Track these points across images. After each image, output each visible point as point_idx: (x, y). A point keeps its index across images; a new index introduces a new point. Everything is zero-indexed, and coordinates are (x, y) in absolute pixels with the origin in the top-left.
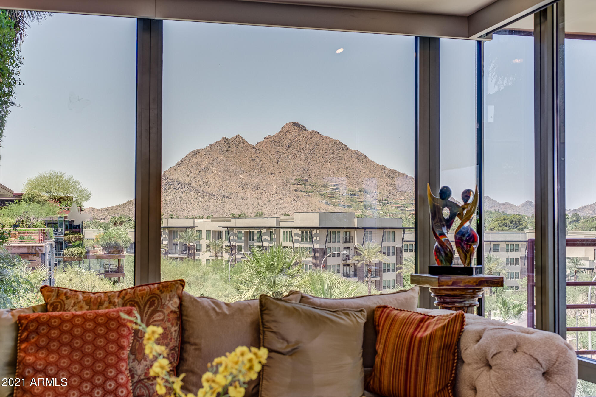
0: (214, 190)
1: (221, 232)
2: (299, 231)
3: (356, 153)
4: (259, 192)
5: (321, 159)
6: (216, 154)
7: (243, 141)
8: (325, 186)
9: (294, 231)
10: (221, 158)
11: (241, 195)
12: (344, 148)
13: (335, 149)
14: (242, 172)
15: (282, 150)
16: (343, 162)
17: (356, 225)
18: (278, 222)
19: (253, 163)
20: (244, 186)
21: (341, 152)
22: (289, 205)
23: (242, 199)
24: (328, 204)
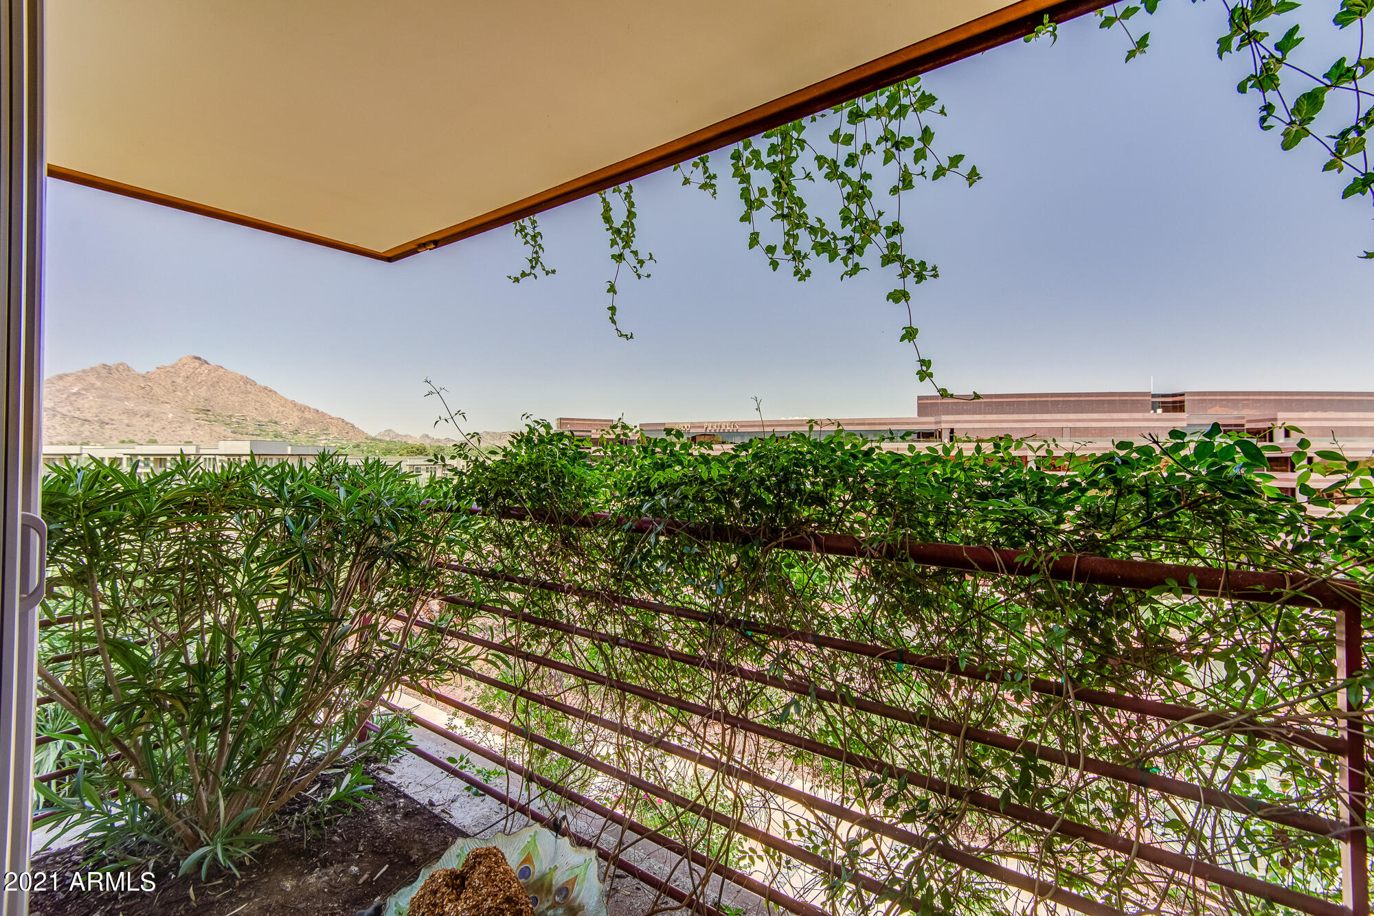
0: (88, 416)
1: (121, 459)
2: (225, 459)
3: (265, 388)
4: (150, 419)
5: (226, 392)
6: (92, 379)
7: (129, 369)
8: (230, 416)
9: (218, 458)
10: (99, 384)
11: (126, 421)
12: (254, 384)
13: (241, 383)
14: (128, 399)
15: (179, 381)
16: (251, 396)
17: (289, 453)
18: (198, 449)
19: (141, 392)
20: (131, 413)
21: (249, 386)
22: (189, 433)
23: (128, 425)
24: (234, 432)
